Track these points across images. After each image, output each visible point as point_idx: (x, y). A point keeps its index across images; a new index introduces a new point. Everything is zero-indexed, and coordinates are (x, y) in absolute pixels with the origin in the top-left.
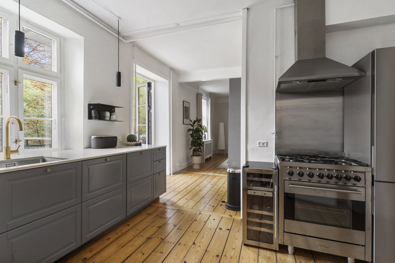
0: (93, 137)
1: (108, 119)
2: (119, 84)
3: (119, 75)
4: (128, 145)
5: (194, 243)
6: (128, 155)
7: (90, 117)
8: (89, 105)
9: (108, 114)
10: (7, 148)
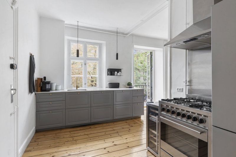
0: (108, 83)
1: (116, 75)
2: (117, 59)
3: (117, 54)
4: (127, 87)
5: (126, 139)
6: (114, 92)
7: (108, 75)
8: (108, 69)
9: (116, 73)
10: (77, 86)
